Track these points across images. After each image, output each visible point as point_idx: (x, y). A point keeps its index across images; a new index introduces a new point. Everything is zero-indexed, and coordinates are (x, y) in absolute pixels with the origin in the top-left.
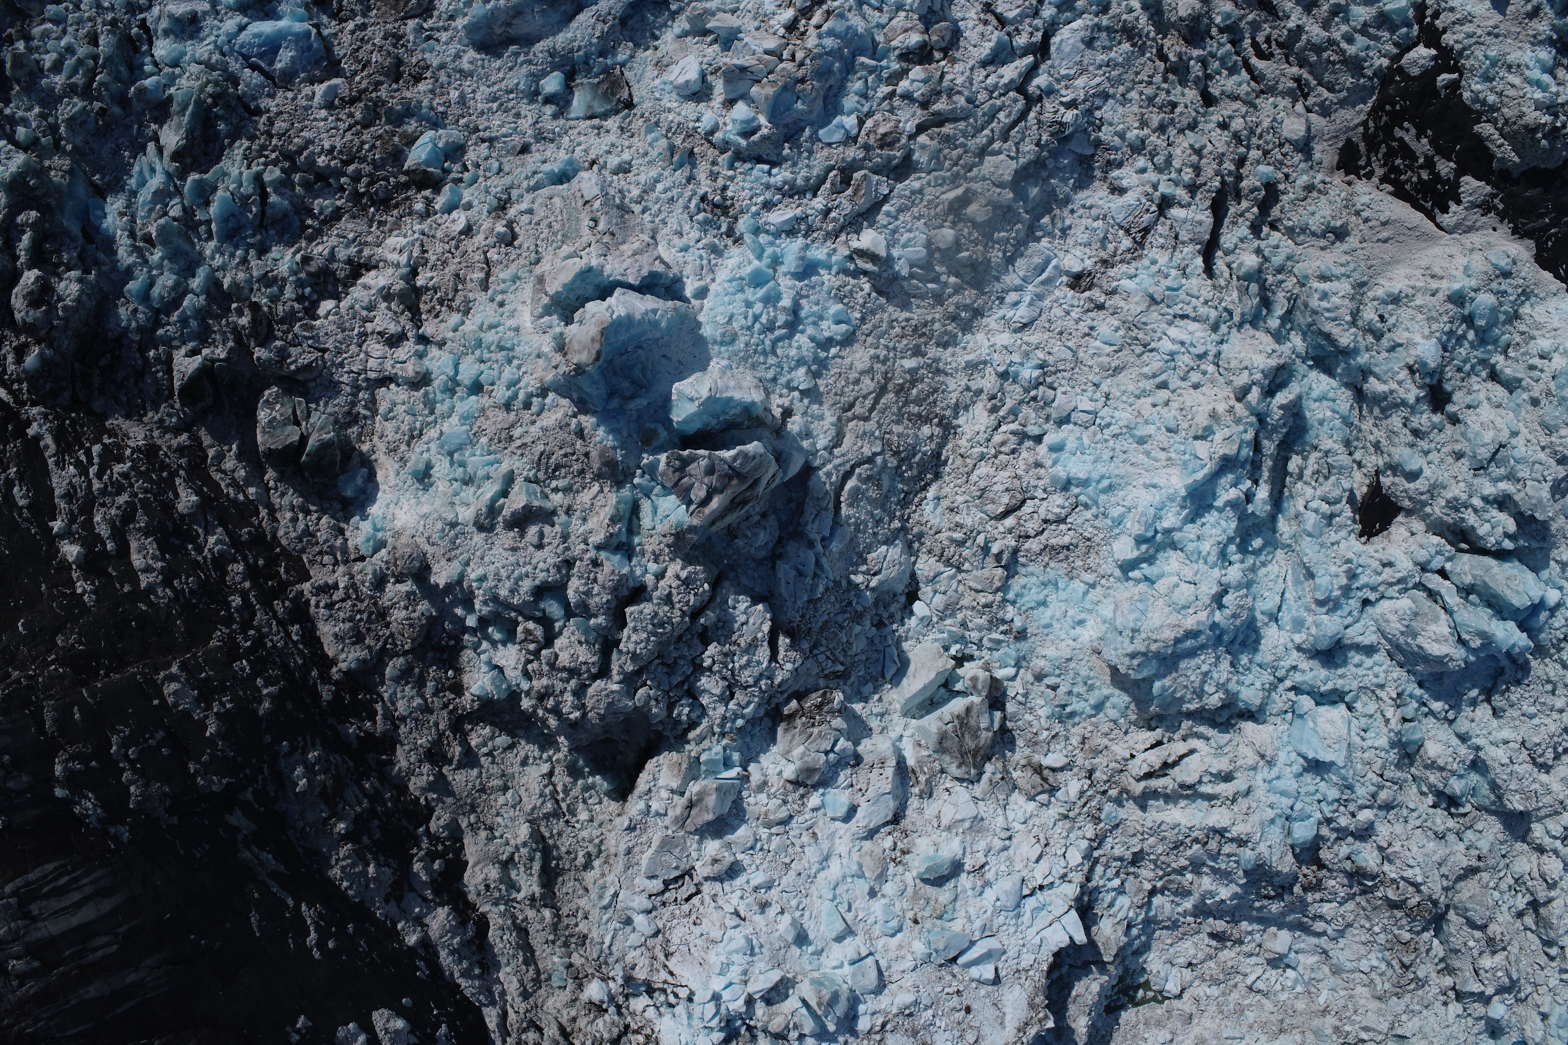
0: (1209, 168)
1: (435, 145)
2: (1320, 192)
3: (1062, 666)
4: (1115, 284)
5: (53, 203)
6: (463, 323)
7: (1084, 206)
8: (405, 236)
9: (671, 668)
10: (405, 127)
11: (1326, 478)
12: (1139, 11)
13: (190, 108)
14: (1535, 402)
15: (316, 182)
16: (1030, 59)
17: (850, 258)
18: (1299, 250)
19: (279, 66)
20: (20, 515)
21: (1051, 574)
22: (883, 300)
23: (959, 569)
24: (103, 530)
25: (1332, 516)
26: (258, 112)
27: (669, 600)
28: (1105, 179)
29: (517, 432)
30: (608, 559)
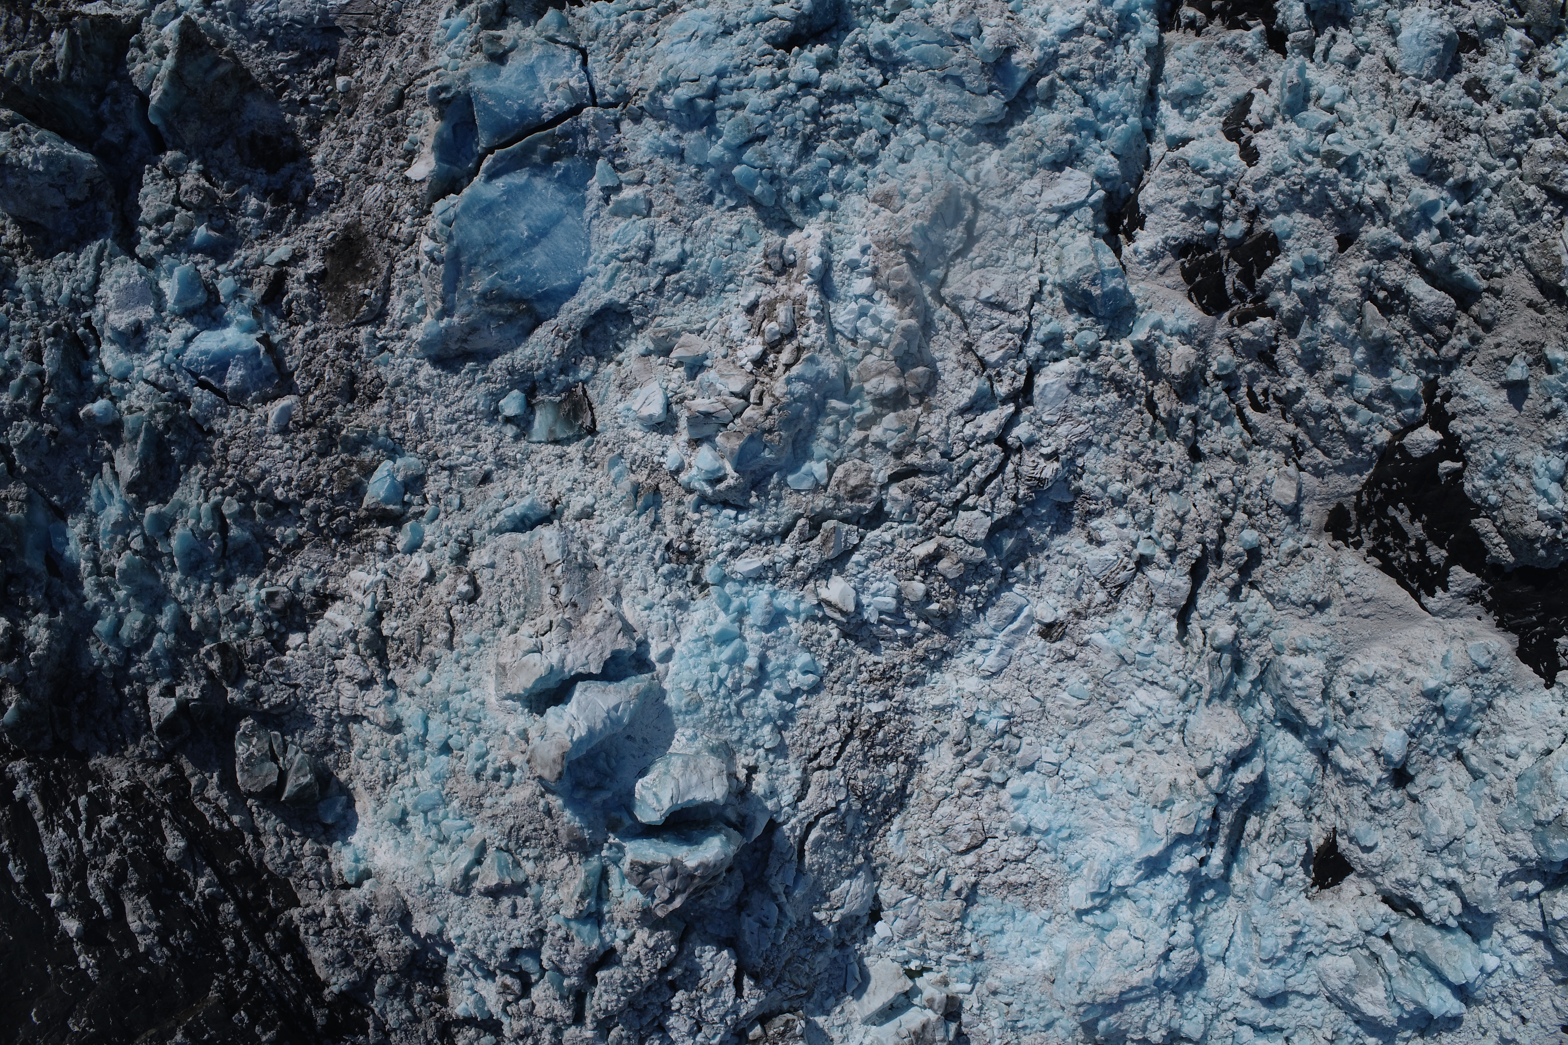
0: (1191, 535)
1: (394, 479)
2: (1304, 558)
3: (1015, 989)
4: (1086, 637)
5: (13, 547)
6: (430, 679)
7: (1060, 553)
8: (368, 573)
9: (642, 1012)
10: (362, 456)
11: (1283, 841)
12: (1131, 356)
13: (142, 437)
14: (1496, 801)
15: (274, 512)
16: (1010, 408)
17: (819, 606)
18: (1277, 616)
19: (230, 384)
20: (18, 893)
21: (1009, 906)
22: (852, 643)
23: (919, 897)
24: (98, 895)
25: (1285, 876)
26: (211, 432)
27: (637, 962)
28: (1083, 527)
29: (488, 801)
30: (579, 933)
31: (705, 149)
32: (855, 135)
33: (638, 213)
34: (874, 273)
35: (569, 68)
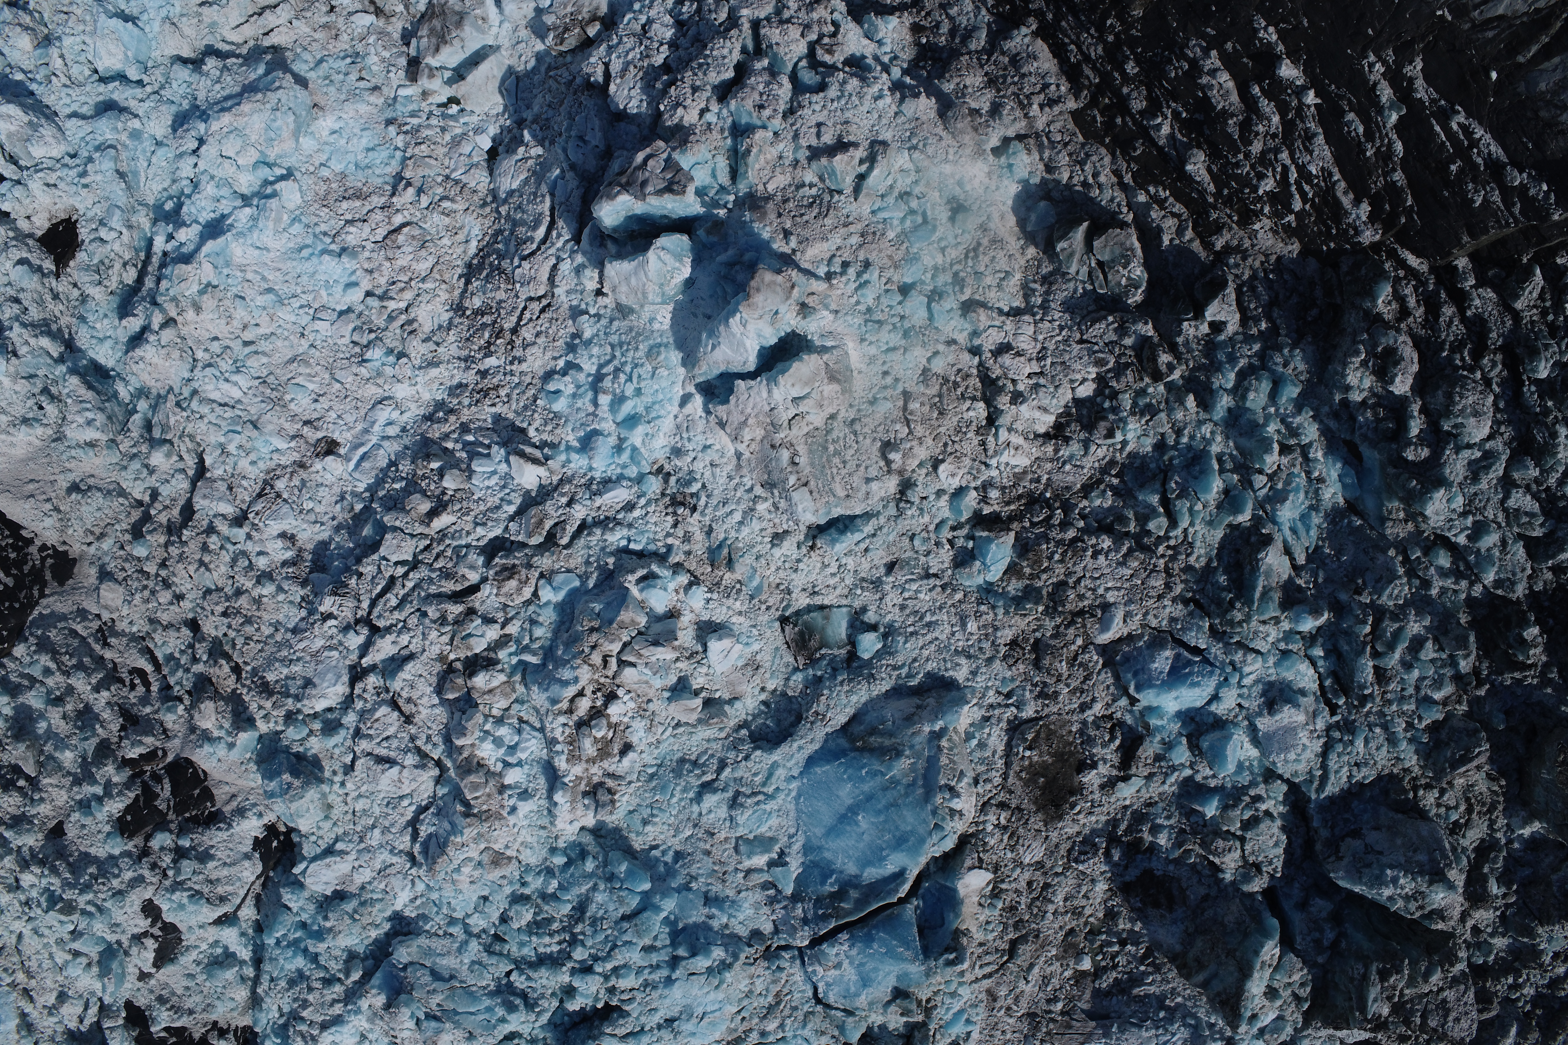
0: (193, 549)
1: (983, 563)
2: (92, 533)
3: (353, 95)
4: (293, 444)
5: (1391, 470)
6: (929, 360)
7: (322, 524)
8: (1007, 464)
9: (695, 40)
10: (1020, 585)
11: (100, 263)
12: (257, 717)
13: (1257, 595)
15: (1112, 522)
16: (366, 662)
17: (547, 459)
18: (115, 476)
19: (1168, 653)
20: (1349, 100)
21: (360, 175)
22: (517, 424)
23: (447, 177)
24: (1266, 106)
25: (97, 230)
26: (1186, 602)
27: (695, 89)
28: (300, 550)
29: (855, 240)
30: (750, 114)
31: (680, 906)
32: (536, 922)
33: (748, 841)
34: (502, 789)
35: (828, 985)
